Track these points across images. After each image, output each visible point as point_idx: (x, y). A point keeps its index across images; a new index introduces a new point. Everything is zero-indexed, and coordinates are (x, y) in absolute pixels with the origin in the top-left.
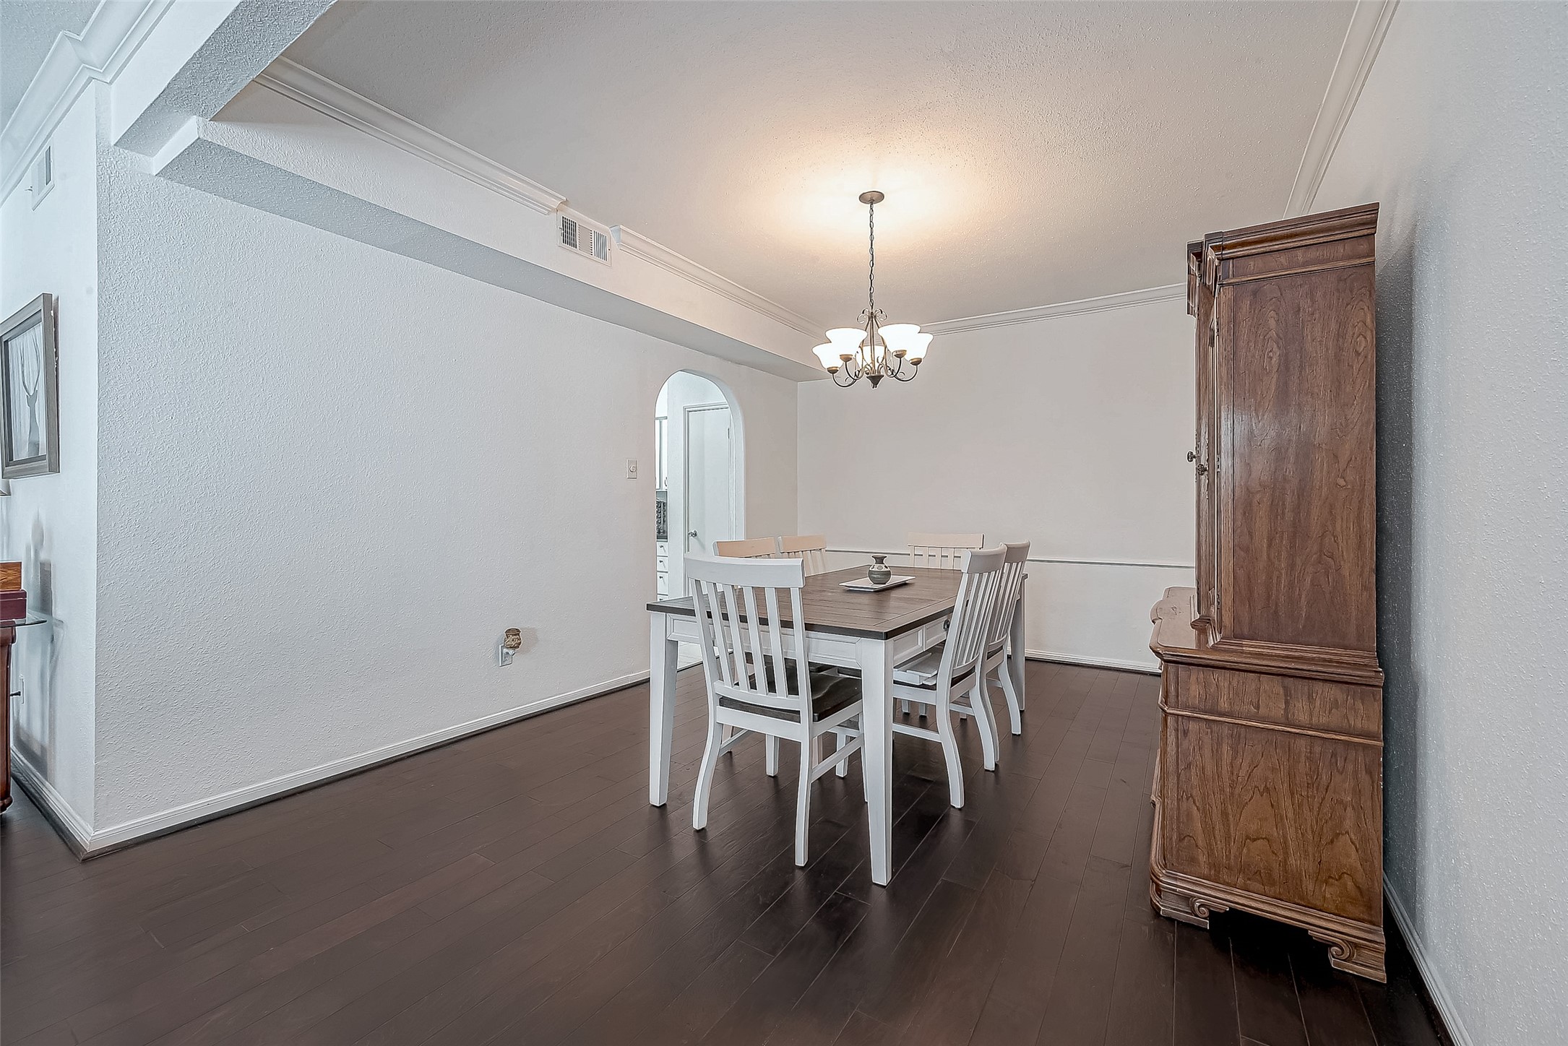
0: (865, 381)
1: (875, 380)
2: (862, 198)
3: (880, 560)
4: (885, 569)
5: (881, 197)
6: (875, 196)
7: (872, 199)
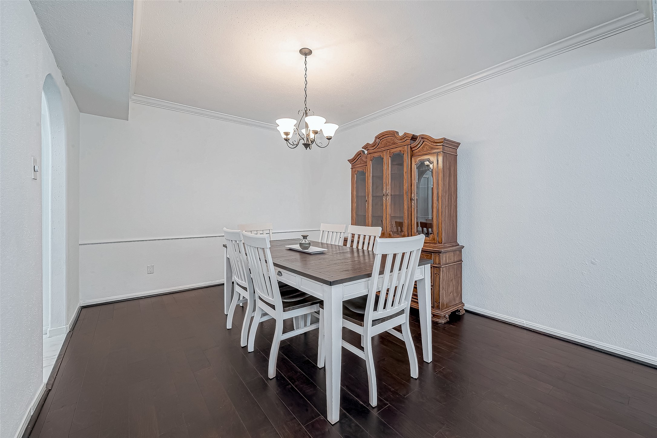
0: (301, 146)
1: (307, 146)
2: (301, 51)
3: (305, 237)
4: (307, 242)
5: (310, 52)
6: (307, 51)
7: (306, 53)
